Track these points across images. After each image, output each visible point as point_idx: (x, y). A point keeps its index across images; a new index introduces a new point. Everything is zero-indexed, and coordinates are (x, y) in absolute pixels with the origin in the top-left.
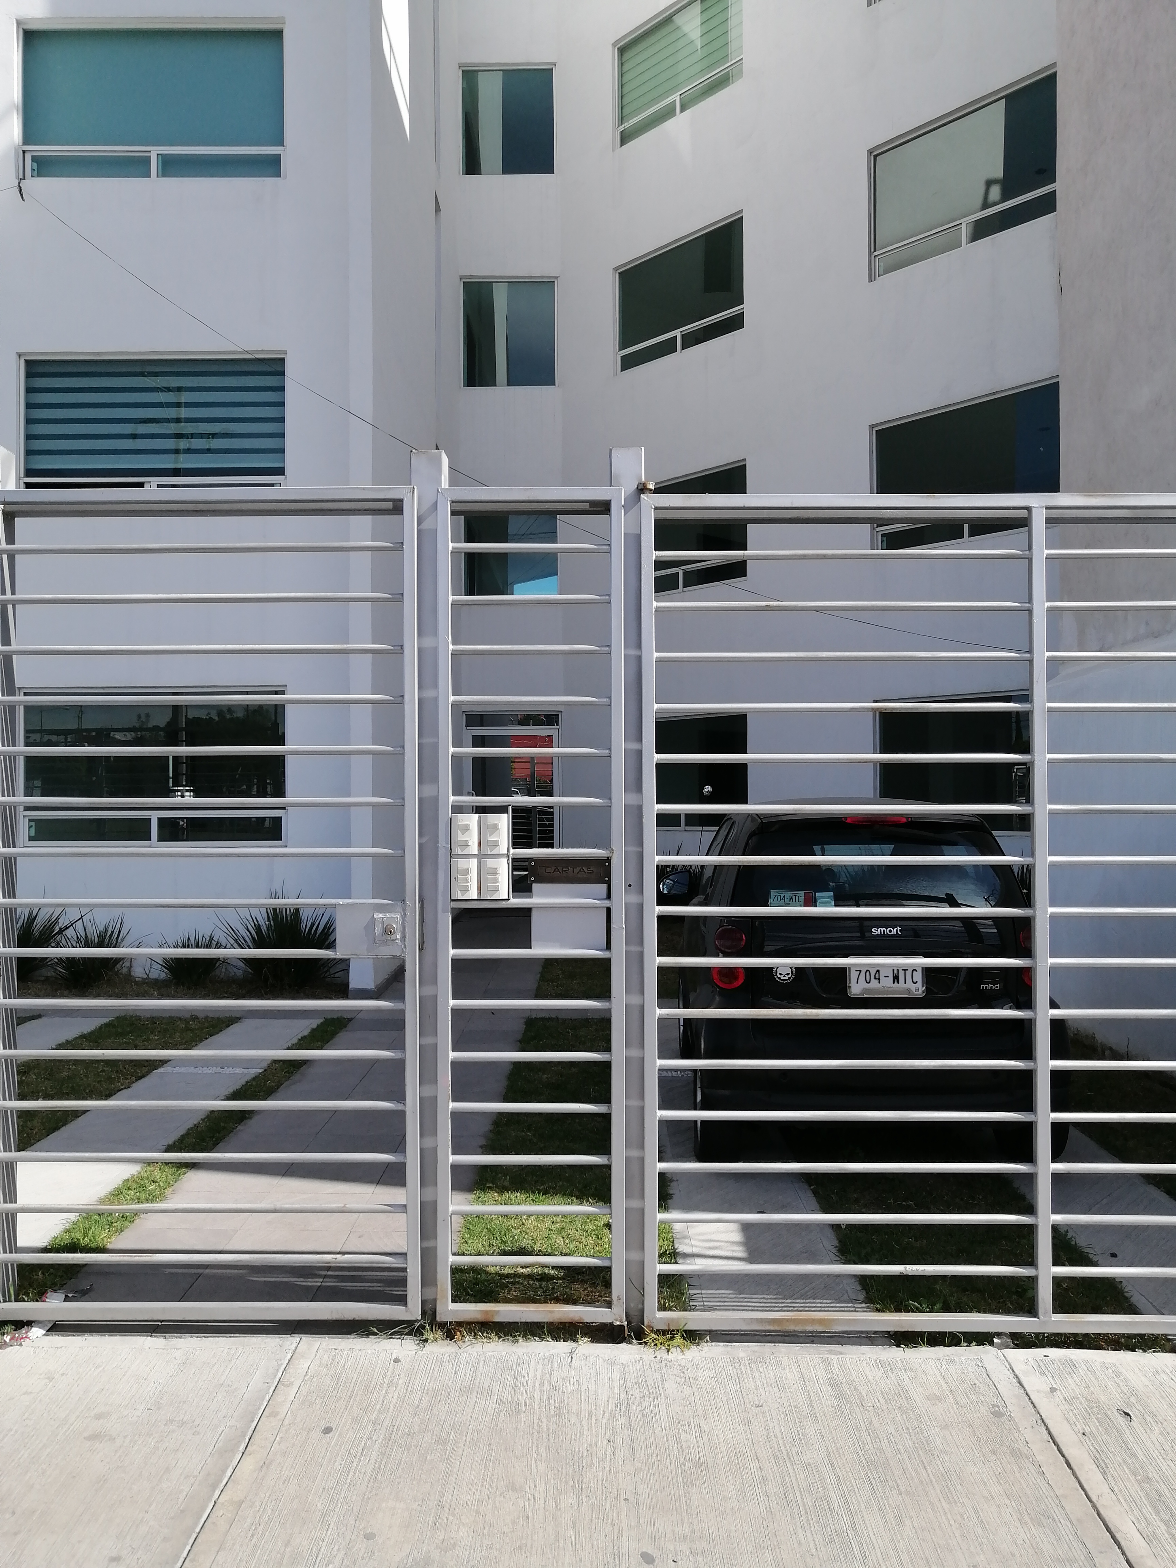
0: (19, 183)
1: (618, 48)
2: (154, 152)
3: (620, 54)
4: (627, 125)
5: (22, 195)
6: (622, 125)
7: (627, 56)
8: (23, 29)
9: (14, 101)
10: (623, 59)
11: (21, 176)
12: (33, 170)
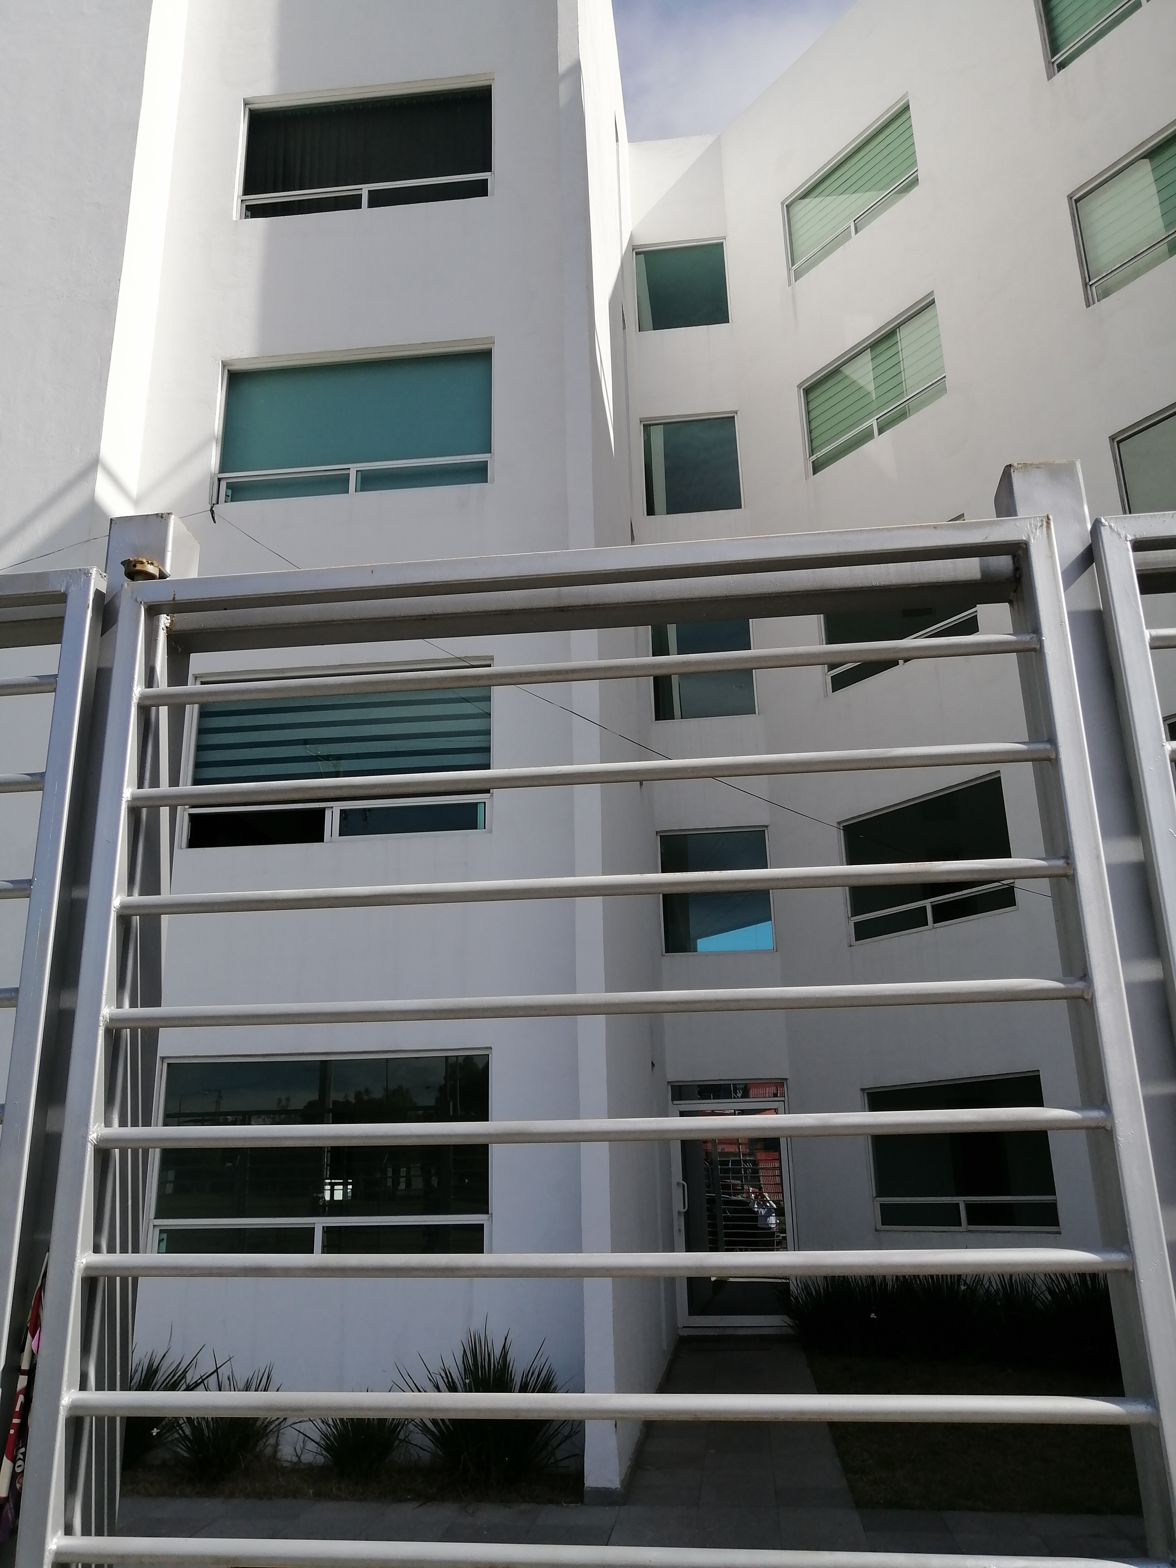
0: (212, 508)
1: (804, 389)
2: (353, 469)
3: (805, 396)
4: (818, 454)
5: (213, 518)
6: (812, 455)
7: (812, 396)
8: (228, 370)
9: (214, 433)
10: (808, 397)
11: (214, 501)
12: (227, 496)
